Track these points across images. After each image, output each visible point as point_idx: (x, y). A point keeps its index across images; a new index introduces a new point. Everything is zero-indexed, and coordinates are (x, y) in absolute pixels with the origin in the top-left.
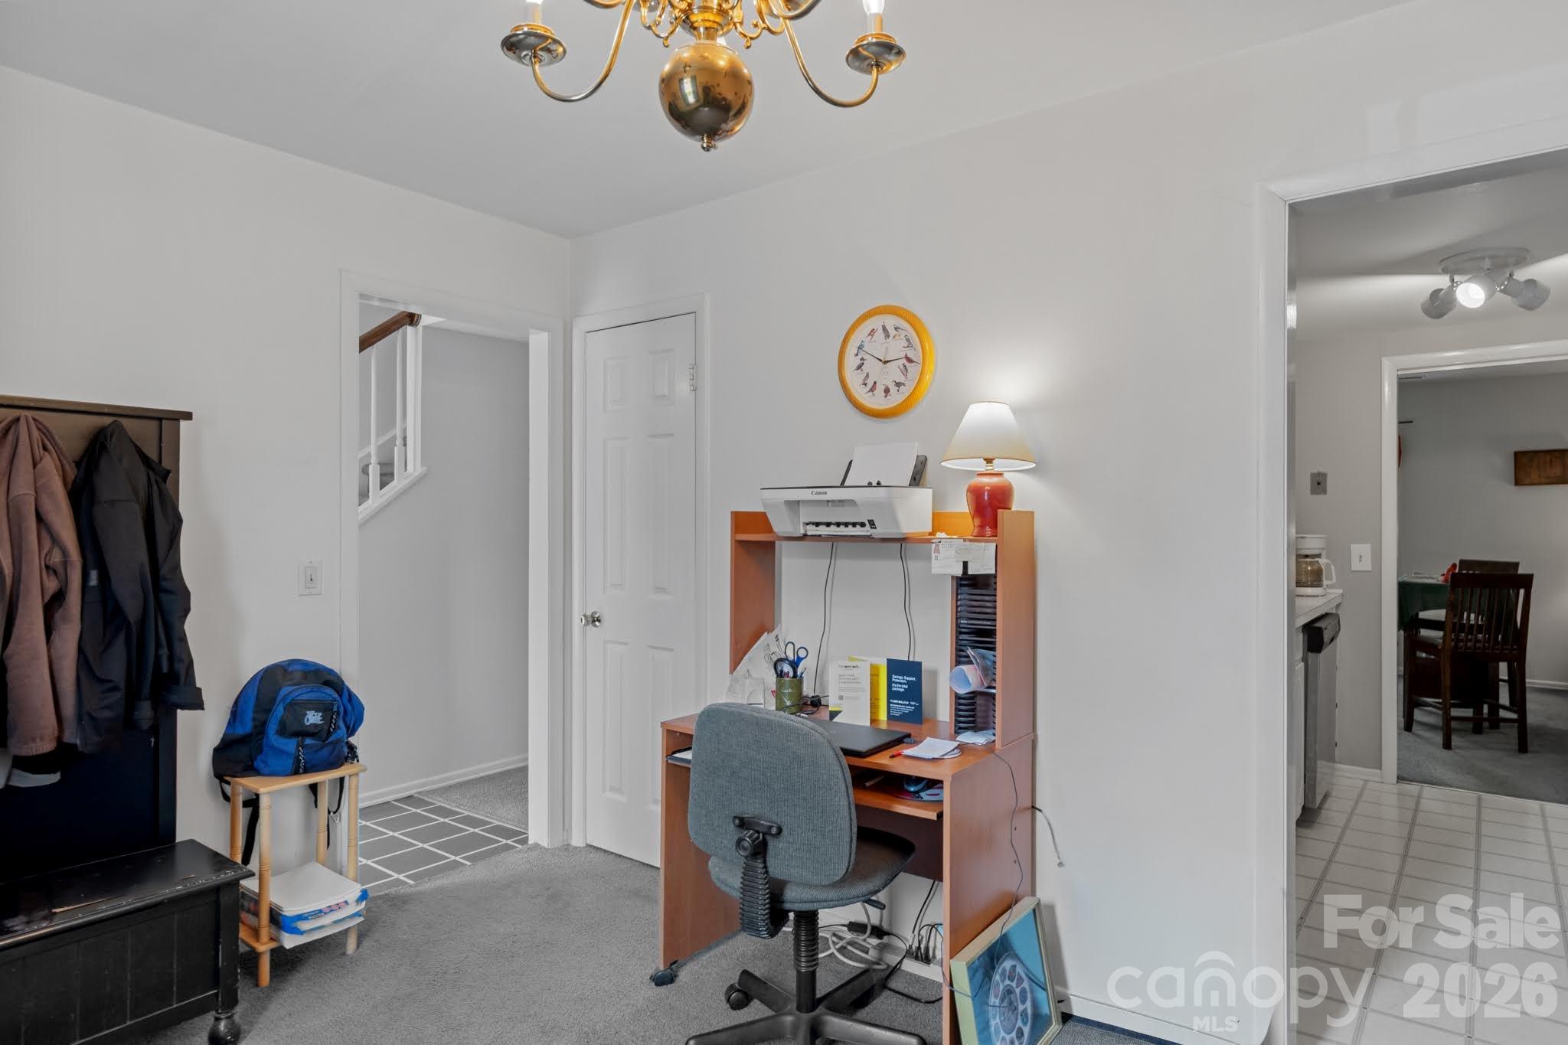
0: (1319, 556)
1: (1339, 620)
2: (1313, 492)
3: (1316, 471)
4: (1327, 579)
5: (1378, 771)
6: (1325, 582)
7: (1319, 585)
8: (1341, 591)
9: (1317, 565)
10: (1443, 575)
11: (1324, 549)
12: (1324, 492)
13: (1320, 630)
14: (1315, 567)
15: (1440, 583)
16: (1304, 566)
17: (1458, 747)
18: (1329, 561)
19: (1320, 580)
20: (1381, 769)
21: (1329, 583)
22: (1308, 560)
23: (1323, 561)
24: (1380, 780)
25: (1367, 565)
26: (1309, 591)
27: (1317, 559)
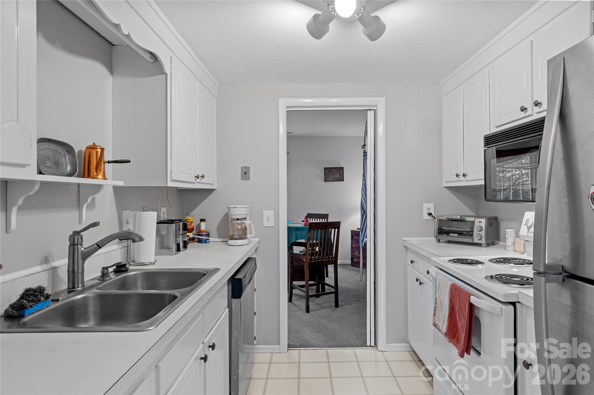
0: (245, 219)
1: (256, 262)
2: (243, 179)
3: (244, 166)
4: (250, 234)
5: (278, 346)
6: (249, 236)
7: (245, 238)
8: (258, 240)
9: (244, 224)
10: (303, 221)
11: (248, 214)
12: (249, 179)
13: (240, 280)
14: (243, 226)
15: (302, 226)
16: (236, 226)
17: (313, 311)
18: (251, 223)
19: (245, 234)
20: (279, 345)
21: (251, 236)
22: (239, 222)
23: (247, 222)
24: (278, 351)
25: (271, 223)
26: (240, 242)
27: (243, 221)
